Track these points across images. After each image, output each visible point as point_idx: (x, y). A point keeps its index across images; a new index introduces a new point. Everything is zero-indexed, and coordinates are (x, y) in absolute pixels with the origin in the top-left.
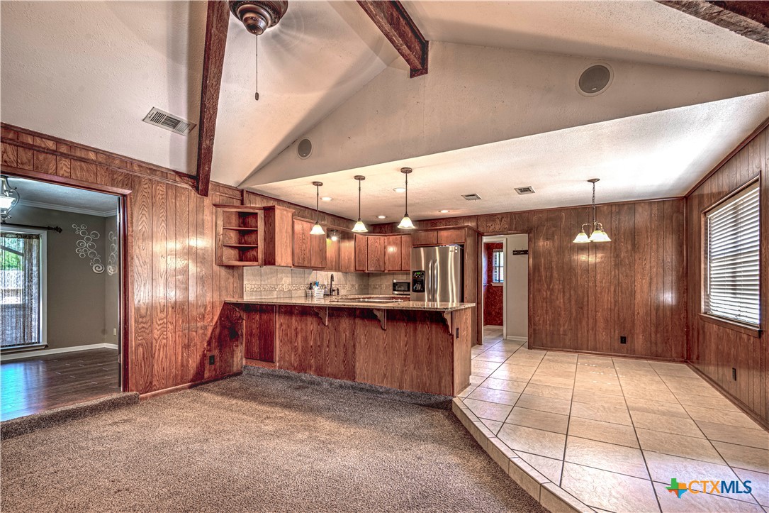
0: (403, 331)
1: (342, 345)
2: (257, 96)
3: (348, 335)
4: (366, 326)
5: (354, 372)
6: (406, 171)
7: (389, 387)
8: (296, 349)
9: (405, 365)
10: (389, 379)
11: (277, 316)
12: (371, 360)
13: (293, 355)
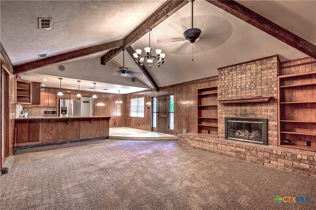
0: (96, 123)
1: (75, 129)
2: (122, 83)
3: (77, 126)
4: (84, 123)
5: (80, 136)
6: (95, 83)
7: (92, 138)
8: (52, 134)
9: (96, 131)
10: (92, 136)
11: (40, 123)
12: (86, 132)
13: (50, 136)
